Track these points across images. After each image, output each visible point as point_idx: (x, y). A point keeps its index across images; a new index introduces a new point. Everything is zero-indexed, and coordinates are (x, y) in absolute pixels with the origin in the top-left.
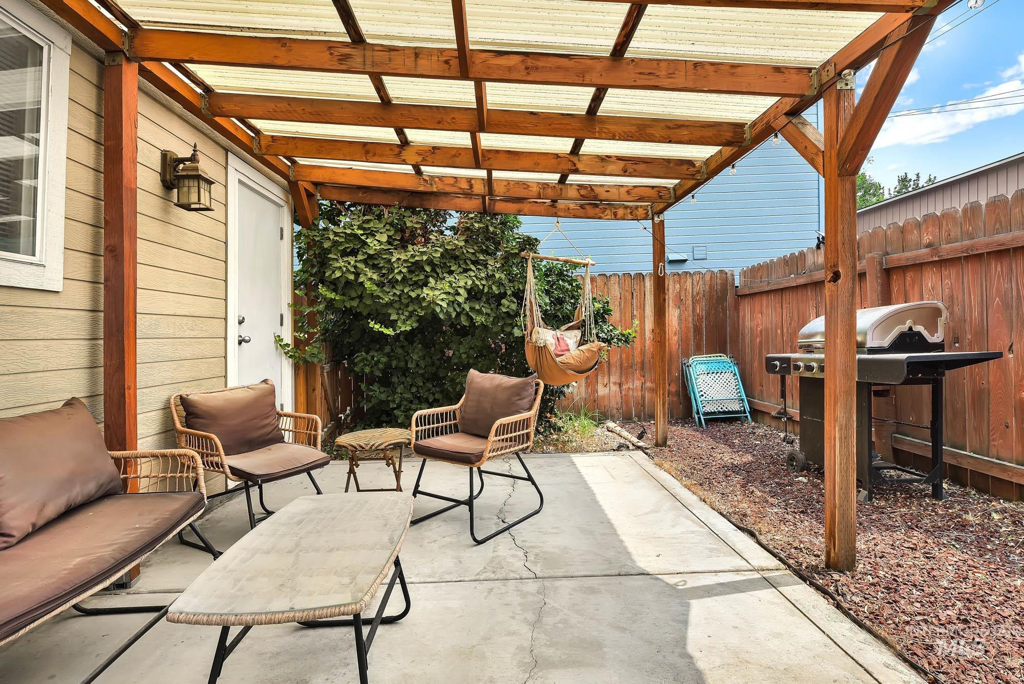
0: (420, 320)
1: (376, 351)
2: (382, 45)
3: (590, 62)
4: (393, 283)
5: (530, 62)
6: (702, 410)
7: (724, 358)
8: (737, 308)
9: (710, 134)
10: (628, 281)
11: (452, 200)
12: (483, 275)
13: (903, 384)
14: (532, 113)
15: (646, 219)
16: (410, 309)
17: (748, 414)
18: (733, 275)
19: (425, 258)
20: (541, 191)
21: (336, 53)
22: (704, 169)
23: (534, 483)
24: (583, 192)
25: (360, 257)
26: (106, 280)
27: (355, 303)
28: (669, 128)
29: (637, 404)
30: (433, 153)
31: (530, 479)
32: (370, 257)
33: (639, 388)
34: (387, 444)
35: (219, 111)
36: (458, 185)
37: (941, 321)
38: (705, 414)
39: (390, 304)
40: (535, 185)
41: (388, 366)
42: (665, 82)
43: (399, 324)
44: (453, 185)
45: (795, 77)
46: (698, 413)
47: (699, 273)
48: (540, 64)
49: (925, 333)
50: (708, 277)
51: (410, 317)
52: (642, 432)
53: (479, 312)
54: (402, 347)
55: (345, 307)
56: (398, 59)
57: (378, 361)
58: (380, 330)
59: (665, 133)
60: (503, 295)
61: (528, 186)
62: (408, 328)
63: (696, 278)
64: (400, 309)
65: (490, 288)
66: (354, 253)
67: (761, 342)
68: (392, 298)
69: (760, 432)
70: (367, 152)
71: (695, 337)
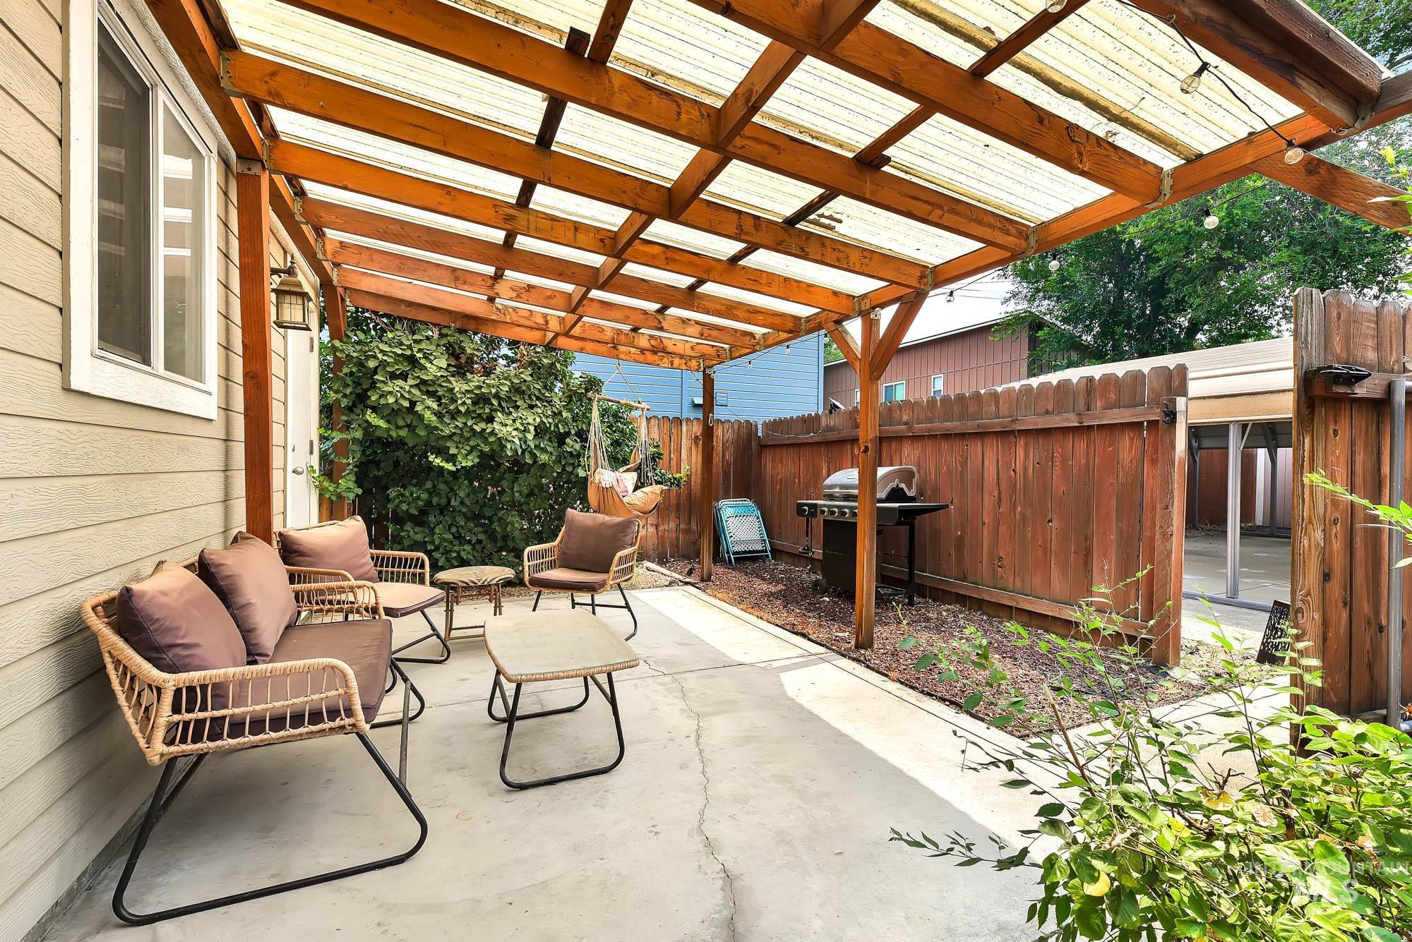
0: (482, 455)
1: (415, 486)
2: (545, 213)
3: (714, 262)
4: (454, 415)
5: (669, 254)
6: (732, 549)
7: (748, 502)
8: (760, 457)
9: (778, 322)
10: (667, 425)
11: (512, 328)
12: (549, 413)
13: (896, 525)
14: (643, 280)
15: (697, 370)
16: (472, 443)
17: (769, 553)
18: (756, 426)
19: (493, 391)
20: (615, 336)
21: (501, 212)
22: (762, 342)
23: (630, 610)
24: (653, 342)
25: (411, 382)
26: (246, 409)
27: (403, 433)
28: (750, 312)
29: (672, 545)
30: (528, 291)
31: (627, 607)
32: (423, 382)
33: (674, 529)
34: (498, 579)
35: (316, 220)
36: (533, 319)
37: (915, 480)
38: (734, 553)
39: (450, 437)
40: (609, 330)
41: (428, 503)
42: (766, 289)
43: (460, 458)
44: (527, 319)
45: (845, 301)
46: (728, 553)
47: (729, 421)
48: (677, 257)
49: (906, 489)
50: (736, 427)
51: (469, 453)
52: (691, 569)
53: (544, 450)
54: (446, 483)
55: (390, 436)
56: (560, 230)
57: (418, 498)
58: (441, 464)
59: (746, 315)
60: (568, 434)
61: (603, 330)
62: (470, 464)
63: (726, 426)
64: (460, 442)
65: (556, 426)
66: (404, 377)
67: (780, 489)
68: (453, 431)
69: (781, 567)
70: (457, 279)
71: (724, 480)
